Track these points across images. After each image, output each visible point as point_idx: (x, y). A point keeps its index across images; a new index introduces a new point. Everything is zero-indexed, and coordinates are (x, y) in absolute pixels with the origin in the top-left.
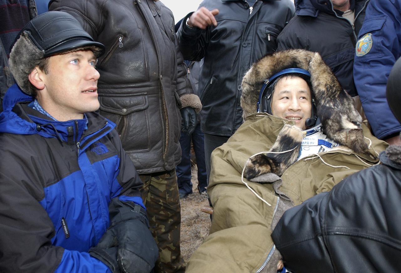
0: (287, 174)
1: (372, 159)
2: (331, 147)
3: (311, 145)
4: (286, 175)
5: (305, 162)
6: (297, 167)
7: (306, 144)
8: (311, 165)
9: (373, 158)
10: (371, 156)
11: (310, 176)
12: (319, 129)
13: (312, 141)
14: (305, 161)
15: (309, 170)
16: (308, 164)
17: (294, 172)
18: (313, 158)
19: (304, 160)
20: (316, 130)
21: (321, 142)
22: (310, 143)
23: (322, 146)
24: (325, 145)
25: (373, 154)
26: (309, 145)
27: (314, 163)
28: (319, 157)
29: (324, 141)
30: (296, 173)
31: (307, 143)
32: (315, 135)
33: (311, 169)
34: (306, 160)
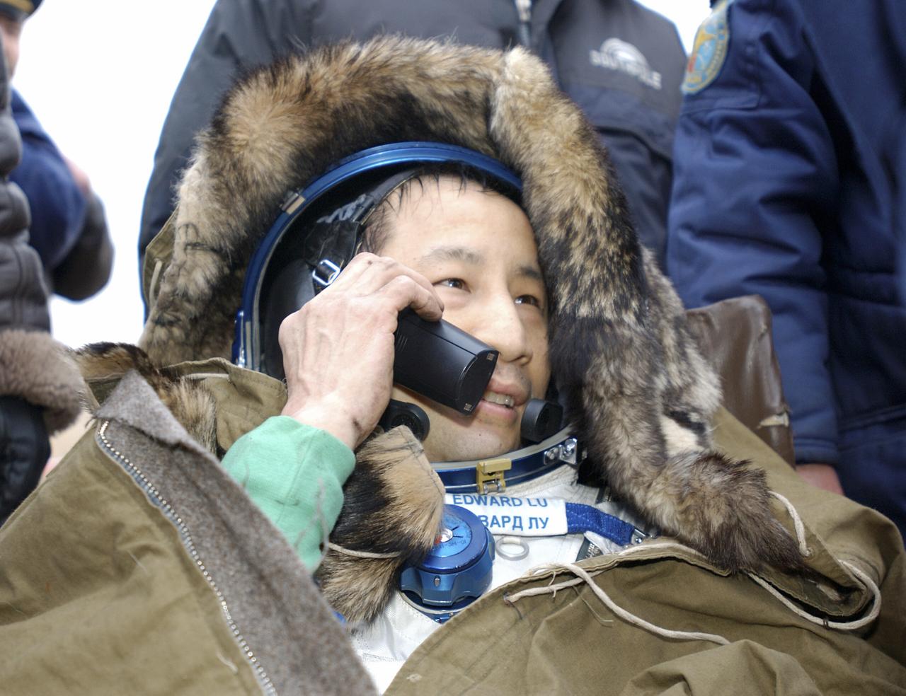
0: (418, 677)
1: (831, 602)
2: (633, 541)
3: (534, 532)
4: (414, 684)
5: (511, 613)
6: (476, 639)
7: (508, 528)
8: (543, 625)
9: (832, 594)
10: (823, 588)
11: (546, 681)
12: (570, 447)
13: (538, 512)
14: (510, 605)
15: (536, 650)
16: (526, 622)
17: (457, 664)
18: (555, 587)
19: (505, 598)
20: (552, 457)
21: (579, 520)
22: (526, 524)
23: (590, 535)
24: (604, 530)
25: (833, 576)
26: (527, 532)
27: (557, 614)
28: (584, 583)
29: (596, 514)
30: (469, 670)
31: (511, 523)
32: (549, 480)
33: (546, 648)
34: (514, 597)
